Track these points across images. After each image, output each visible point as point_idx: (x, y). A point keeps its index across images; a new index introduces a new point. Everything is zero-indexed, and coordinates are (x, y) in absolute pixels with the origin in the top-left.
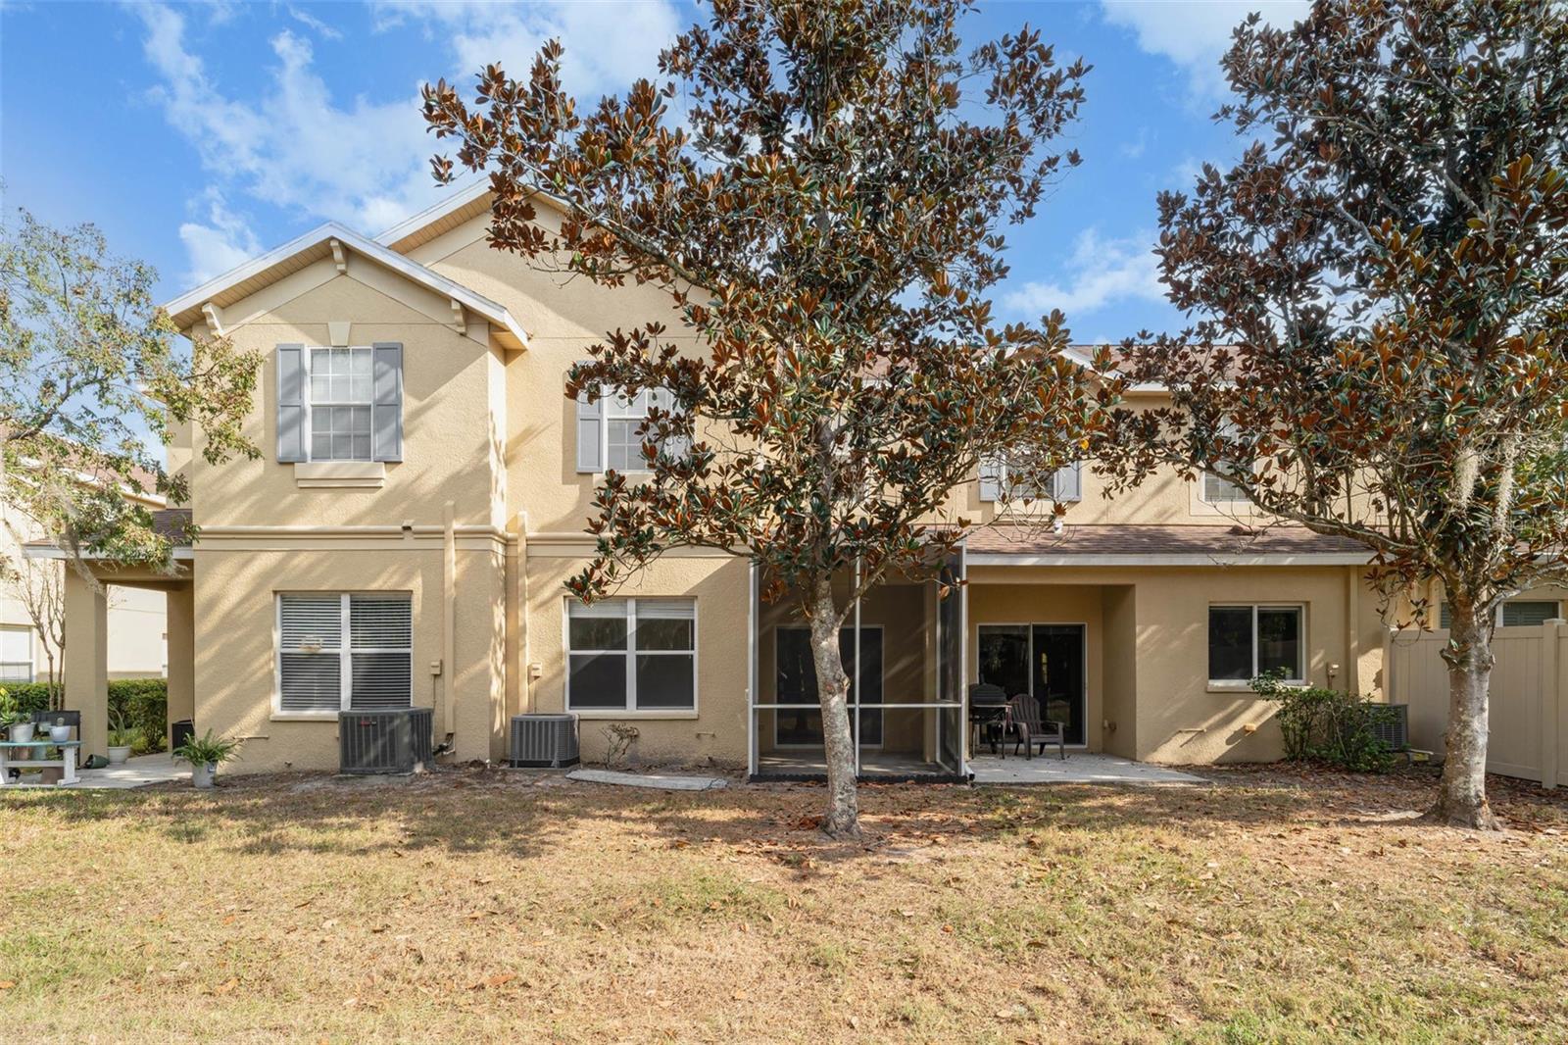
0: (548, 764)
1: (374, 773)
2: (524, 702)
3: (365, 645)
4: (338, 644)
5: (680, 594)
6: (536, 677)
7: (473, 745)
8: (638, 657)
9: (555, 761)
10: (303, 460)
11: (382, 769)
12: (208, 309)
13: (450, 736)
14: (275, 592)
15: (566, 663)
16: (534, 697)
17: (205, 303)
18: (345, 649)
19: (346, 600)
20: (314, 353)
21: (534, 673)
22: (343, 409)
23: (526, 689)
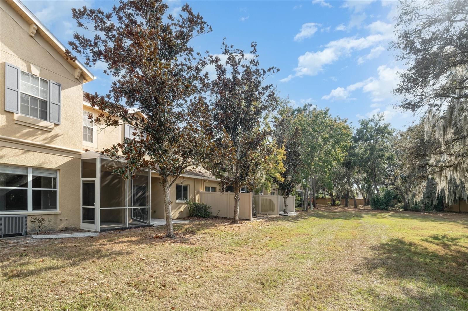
5: (54, 168)
8: (33, 190)
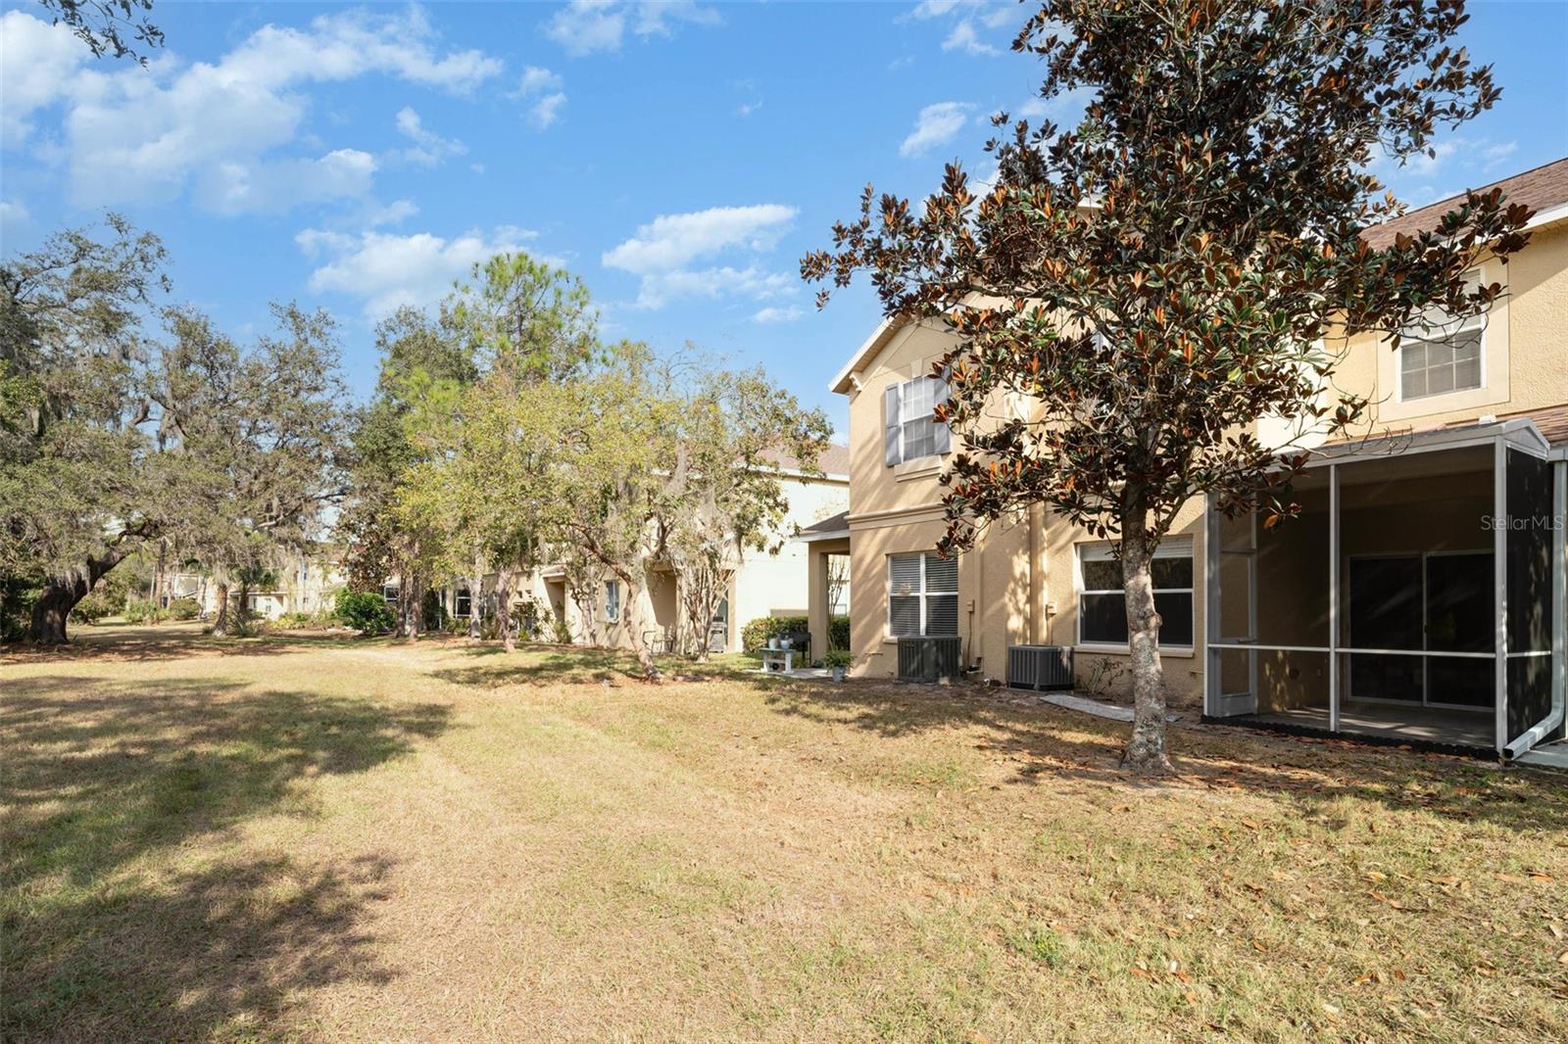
0: (1031, 687)
1: (912, 682)
2: (1044, 634)
3: (935, 590)
4: (918, 590)
6: (1053, 615)
7: (995, 667)
9: (1036, 686)
10: (899, 463)
11: (916, 679)
12: (852, 376)
13: (979, 659)
14: (887, 555)
15: (1077, 601)
16: (1051, 631)
17: (850, 373)
18: (923, 594)
19: (923, 558)
20: (905, 386)
21: (1050, 611)
22: (920, 421)
23: (1044, 624)
